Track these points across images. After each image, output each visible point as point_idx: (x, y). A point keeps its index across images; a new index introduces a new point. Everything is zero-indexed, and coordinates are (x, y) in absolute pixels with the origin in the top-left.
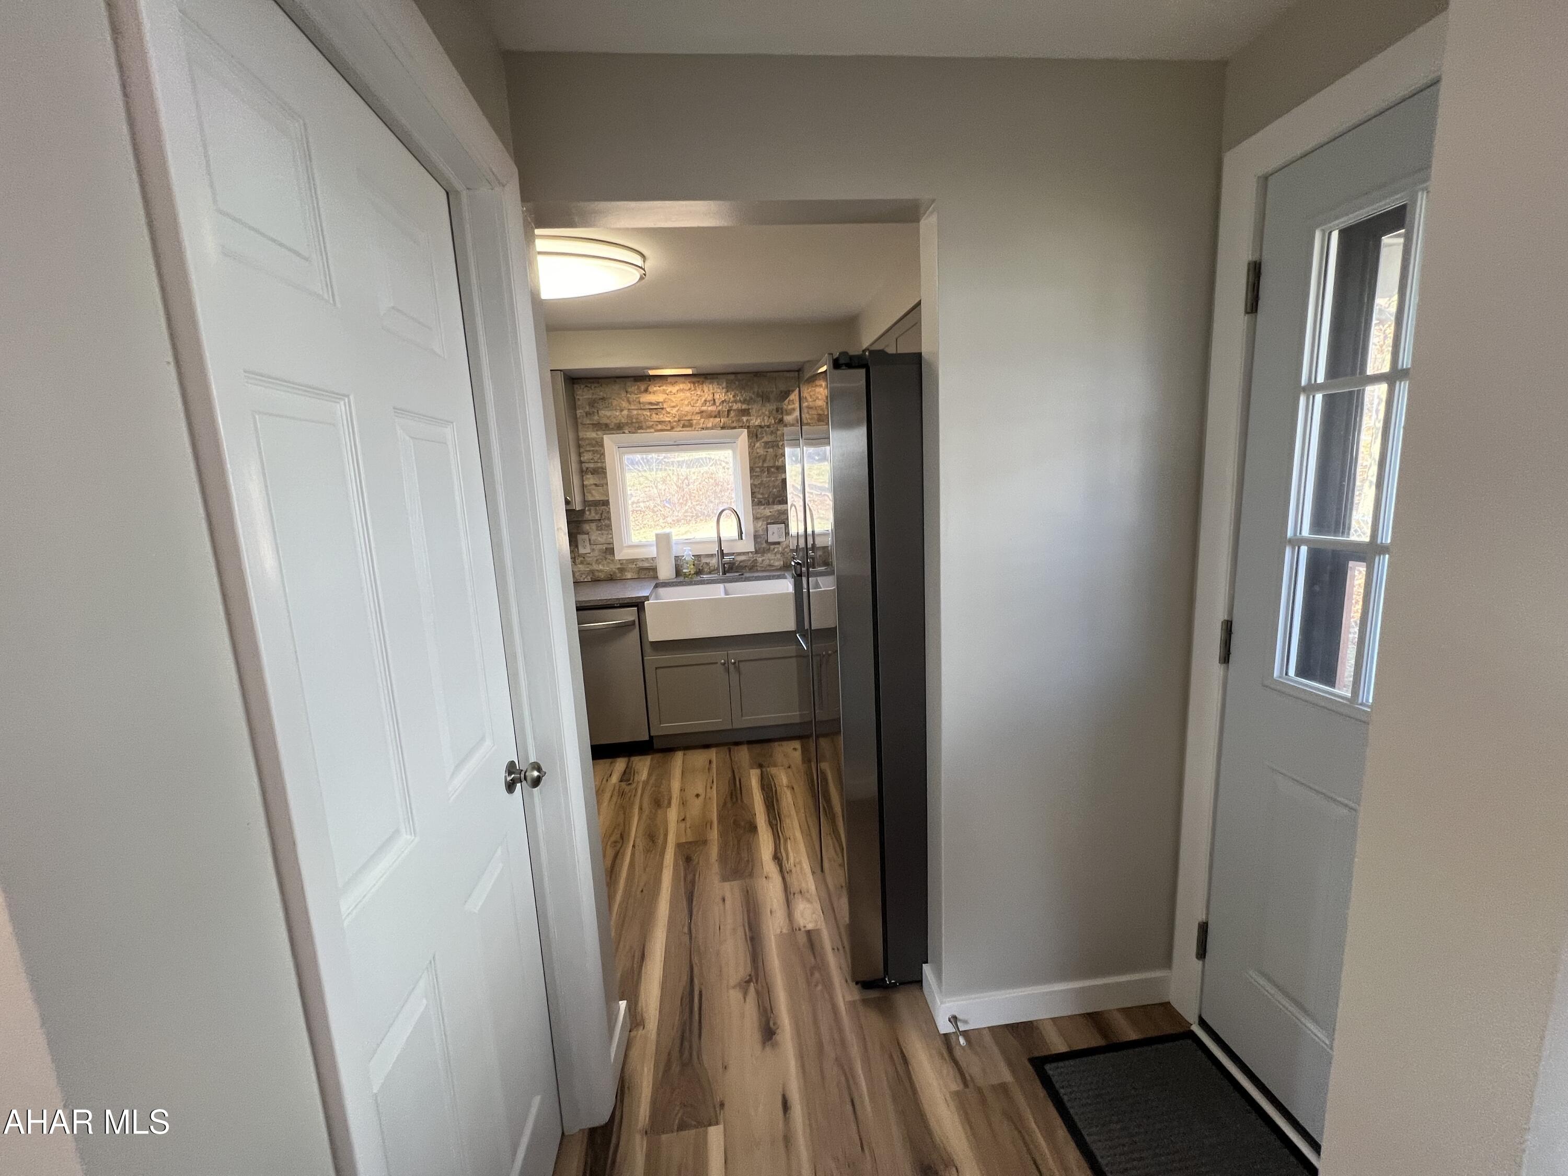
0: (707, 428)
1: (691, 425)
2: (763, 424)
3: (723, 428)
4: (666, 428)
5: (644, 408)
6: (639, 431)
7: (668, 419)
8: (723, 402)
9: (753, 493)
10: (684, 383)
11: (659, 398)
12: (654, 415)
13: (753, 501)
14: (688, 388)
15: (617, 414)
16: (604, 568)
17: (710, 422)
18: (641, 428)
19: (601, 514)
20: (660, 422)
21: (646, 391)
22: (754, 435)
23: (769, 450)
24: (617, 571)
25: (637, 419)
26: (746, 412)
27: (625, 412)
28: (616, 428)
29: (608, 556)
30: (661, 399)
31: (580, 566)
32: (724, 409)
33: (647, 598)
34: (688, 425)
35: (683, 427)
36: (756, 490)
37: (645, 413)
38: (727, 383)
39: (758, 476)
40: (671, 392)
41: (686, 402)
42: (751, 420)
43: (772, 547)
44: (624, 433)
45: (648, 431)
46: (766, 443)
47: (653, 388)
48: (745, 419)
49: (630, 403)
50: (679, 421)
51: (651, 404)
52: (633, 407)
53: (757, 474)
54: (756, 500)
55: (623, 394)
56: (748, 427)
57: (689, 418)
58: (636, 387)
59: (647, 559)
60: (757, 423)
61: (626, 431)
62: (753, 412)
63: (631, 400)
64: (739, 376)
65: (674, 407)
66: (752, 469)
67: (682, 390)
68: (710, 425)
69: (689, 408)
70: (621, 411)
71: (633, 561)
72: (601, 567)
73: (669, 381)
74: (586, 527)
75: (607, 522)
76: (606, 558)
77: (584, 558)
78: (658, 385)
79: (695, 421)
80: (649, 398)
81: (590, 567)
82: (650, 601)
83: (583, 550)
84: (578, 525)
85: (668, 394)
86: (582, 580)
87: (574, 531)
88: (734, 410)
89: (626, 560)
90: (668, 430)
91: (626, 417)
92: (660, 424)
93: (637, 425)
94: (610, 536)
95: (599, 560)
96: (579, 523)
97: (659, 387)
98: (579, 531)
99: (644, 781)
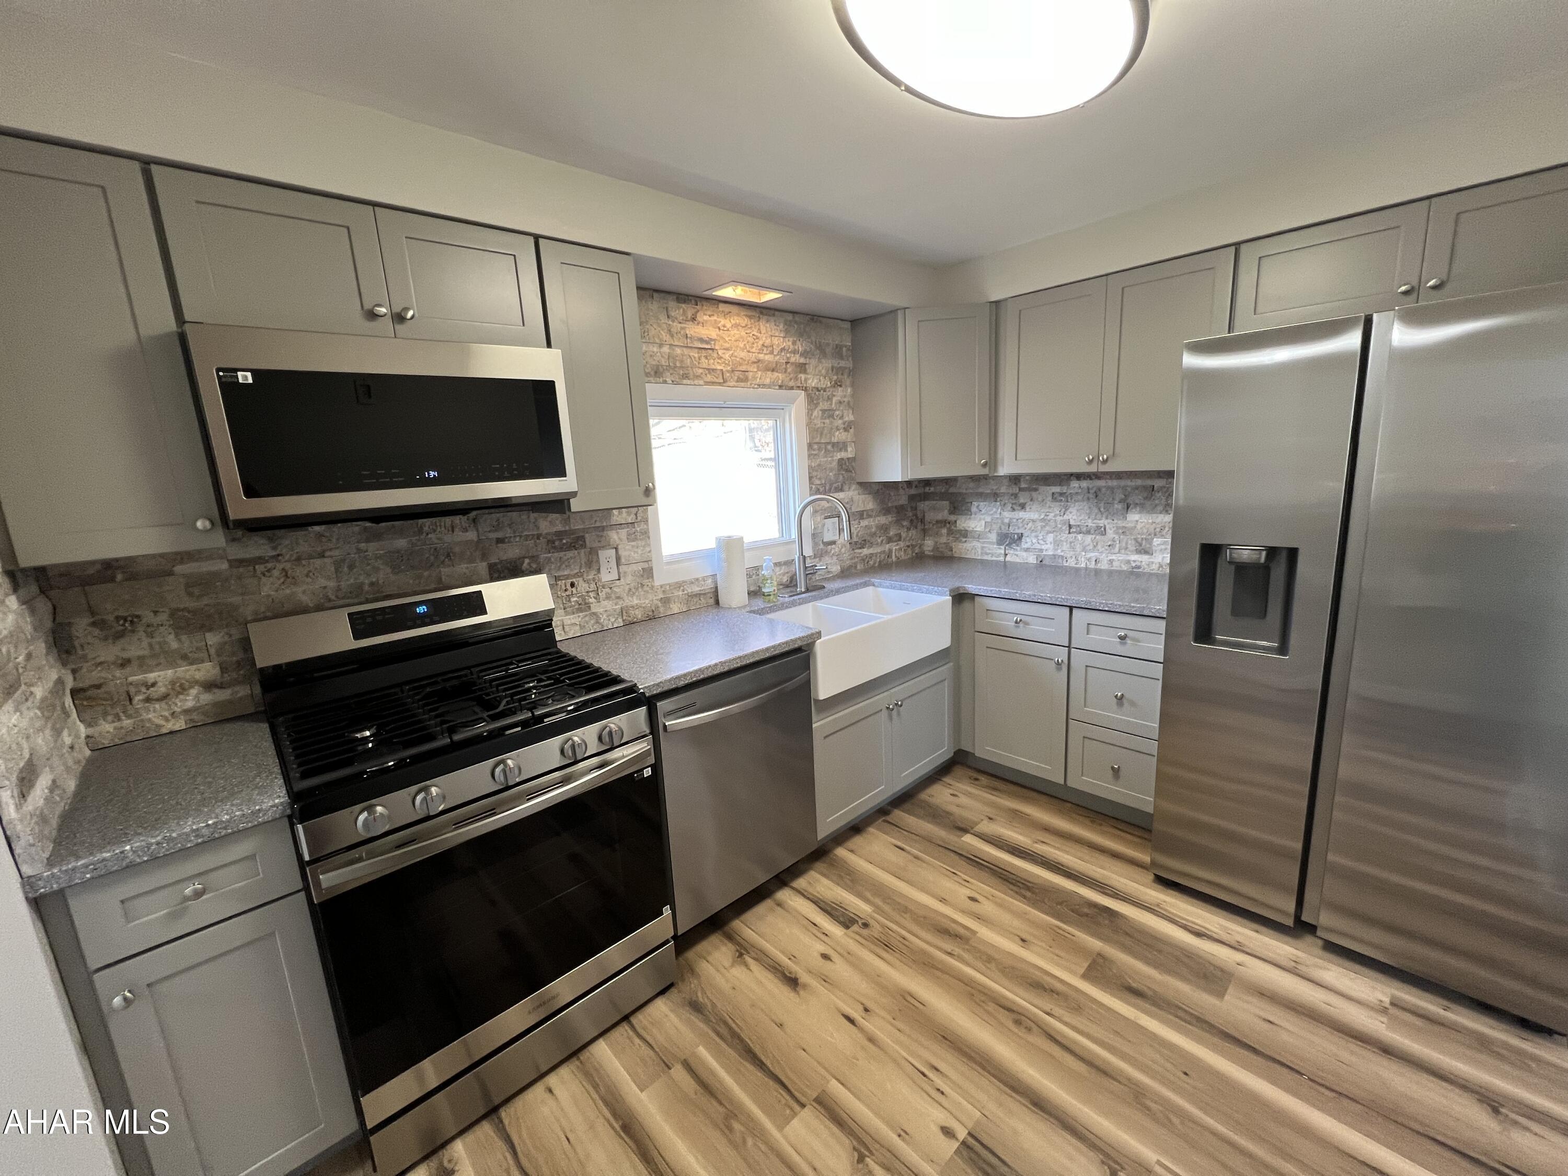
0: (764, 386)
1: (746, 380)
2: (819, 386)
3: (781, 387)
4: (716, 380)
5: (692, 345)
6: (685, 382)
7: (719, 367)
8: (783, 349)
9: (810, 478)
10: (738, 315)
11: (713, 333)
12: (703, 360)
13: (811, 488)
14: (743, 325)
15: (655, 349)
16: (640, 602)
17: (769, 378)
18: (685, 376)
19: (636, 515)
20: (711, 371)
21: (694, 319)
22: (812, 401)
23: (825, 421)
24: (660, 605)
25: (682, 361)
26: (802, 368)
27: (666, 349)
28: (652, 373)
29: (646, 582)
30: (714, 336)
31: (606, 603)
32: (781, 361)
33: (819, 635)
34: (743, 379)
35: (737, 381)
36: (814, 474)
37: (691, 354)
38: (785, 324)
39: (816, 455)
40: (724, 326)
41: (741, 345)
42: (809, 379)
43: (829, 547)
44: (665, 382)
45: (696, 382)
46: (824, 411)
47: (703, 317)
48: (803, 376)
49: (672, 336)
50: (733, 371)
51: (701, 340)
52: (676, 343)
53: (815, 452)
54: (814, 487)
55: (663, 319)
56: (806, 389)
57: (744, 368)
58: (681, 310)
60: (813, 384)
61: (669, 380)
62: (810, 369)
63: (674, 330)
64: (797, 318)
65: (727, 349)
66: (810, 446)
67: (736, 326)
68: (768, 381)
69: (743, 354)
70: (661, 346)
71: (679, 585)
72: (635, 601)
73: (721, 309)
74: (613, 536)
75: (643, 526)
76: (642, 585)
77: (611, 588)
78: (709, 313)
79: (751, 374)
80: (697, 330)
81: (621, 602)
82: (822, 639)
83: (607, 575)
84: (601, 534)
85: (719, 329)
86: (610, 627)
87: (596, 545)
88: (792, 364)
89: (670, 585)
90: (720, 384)
91: (667, 357)
92: (710, 373)
93: (681, 372)
94: (648, 549)
95: (634, 590)
96: (603, 530)
97: (710, 316)
98: (603, 544)
99: (874, 911)
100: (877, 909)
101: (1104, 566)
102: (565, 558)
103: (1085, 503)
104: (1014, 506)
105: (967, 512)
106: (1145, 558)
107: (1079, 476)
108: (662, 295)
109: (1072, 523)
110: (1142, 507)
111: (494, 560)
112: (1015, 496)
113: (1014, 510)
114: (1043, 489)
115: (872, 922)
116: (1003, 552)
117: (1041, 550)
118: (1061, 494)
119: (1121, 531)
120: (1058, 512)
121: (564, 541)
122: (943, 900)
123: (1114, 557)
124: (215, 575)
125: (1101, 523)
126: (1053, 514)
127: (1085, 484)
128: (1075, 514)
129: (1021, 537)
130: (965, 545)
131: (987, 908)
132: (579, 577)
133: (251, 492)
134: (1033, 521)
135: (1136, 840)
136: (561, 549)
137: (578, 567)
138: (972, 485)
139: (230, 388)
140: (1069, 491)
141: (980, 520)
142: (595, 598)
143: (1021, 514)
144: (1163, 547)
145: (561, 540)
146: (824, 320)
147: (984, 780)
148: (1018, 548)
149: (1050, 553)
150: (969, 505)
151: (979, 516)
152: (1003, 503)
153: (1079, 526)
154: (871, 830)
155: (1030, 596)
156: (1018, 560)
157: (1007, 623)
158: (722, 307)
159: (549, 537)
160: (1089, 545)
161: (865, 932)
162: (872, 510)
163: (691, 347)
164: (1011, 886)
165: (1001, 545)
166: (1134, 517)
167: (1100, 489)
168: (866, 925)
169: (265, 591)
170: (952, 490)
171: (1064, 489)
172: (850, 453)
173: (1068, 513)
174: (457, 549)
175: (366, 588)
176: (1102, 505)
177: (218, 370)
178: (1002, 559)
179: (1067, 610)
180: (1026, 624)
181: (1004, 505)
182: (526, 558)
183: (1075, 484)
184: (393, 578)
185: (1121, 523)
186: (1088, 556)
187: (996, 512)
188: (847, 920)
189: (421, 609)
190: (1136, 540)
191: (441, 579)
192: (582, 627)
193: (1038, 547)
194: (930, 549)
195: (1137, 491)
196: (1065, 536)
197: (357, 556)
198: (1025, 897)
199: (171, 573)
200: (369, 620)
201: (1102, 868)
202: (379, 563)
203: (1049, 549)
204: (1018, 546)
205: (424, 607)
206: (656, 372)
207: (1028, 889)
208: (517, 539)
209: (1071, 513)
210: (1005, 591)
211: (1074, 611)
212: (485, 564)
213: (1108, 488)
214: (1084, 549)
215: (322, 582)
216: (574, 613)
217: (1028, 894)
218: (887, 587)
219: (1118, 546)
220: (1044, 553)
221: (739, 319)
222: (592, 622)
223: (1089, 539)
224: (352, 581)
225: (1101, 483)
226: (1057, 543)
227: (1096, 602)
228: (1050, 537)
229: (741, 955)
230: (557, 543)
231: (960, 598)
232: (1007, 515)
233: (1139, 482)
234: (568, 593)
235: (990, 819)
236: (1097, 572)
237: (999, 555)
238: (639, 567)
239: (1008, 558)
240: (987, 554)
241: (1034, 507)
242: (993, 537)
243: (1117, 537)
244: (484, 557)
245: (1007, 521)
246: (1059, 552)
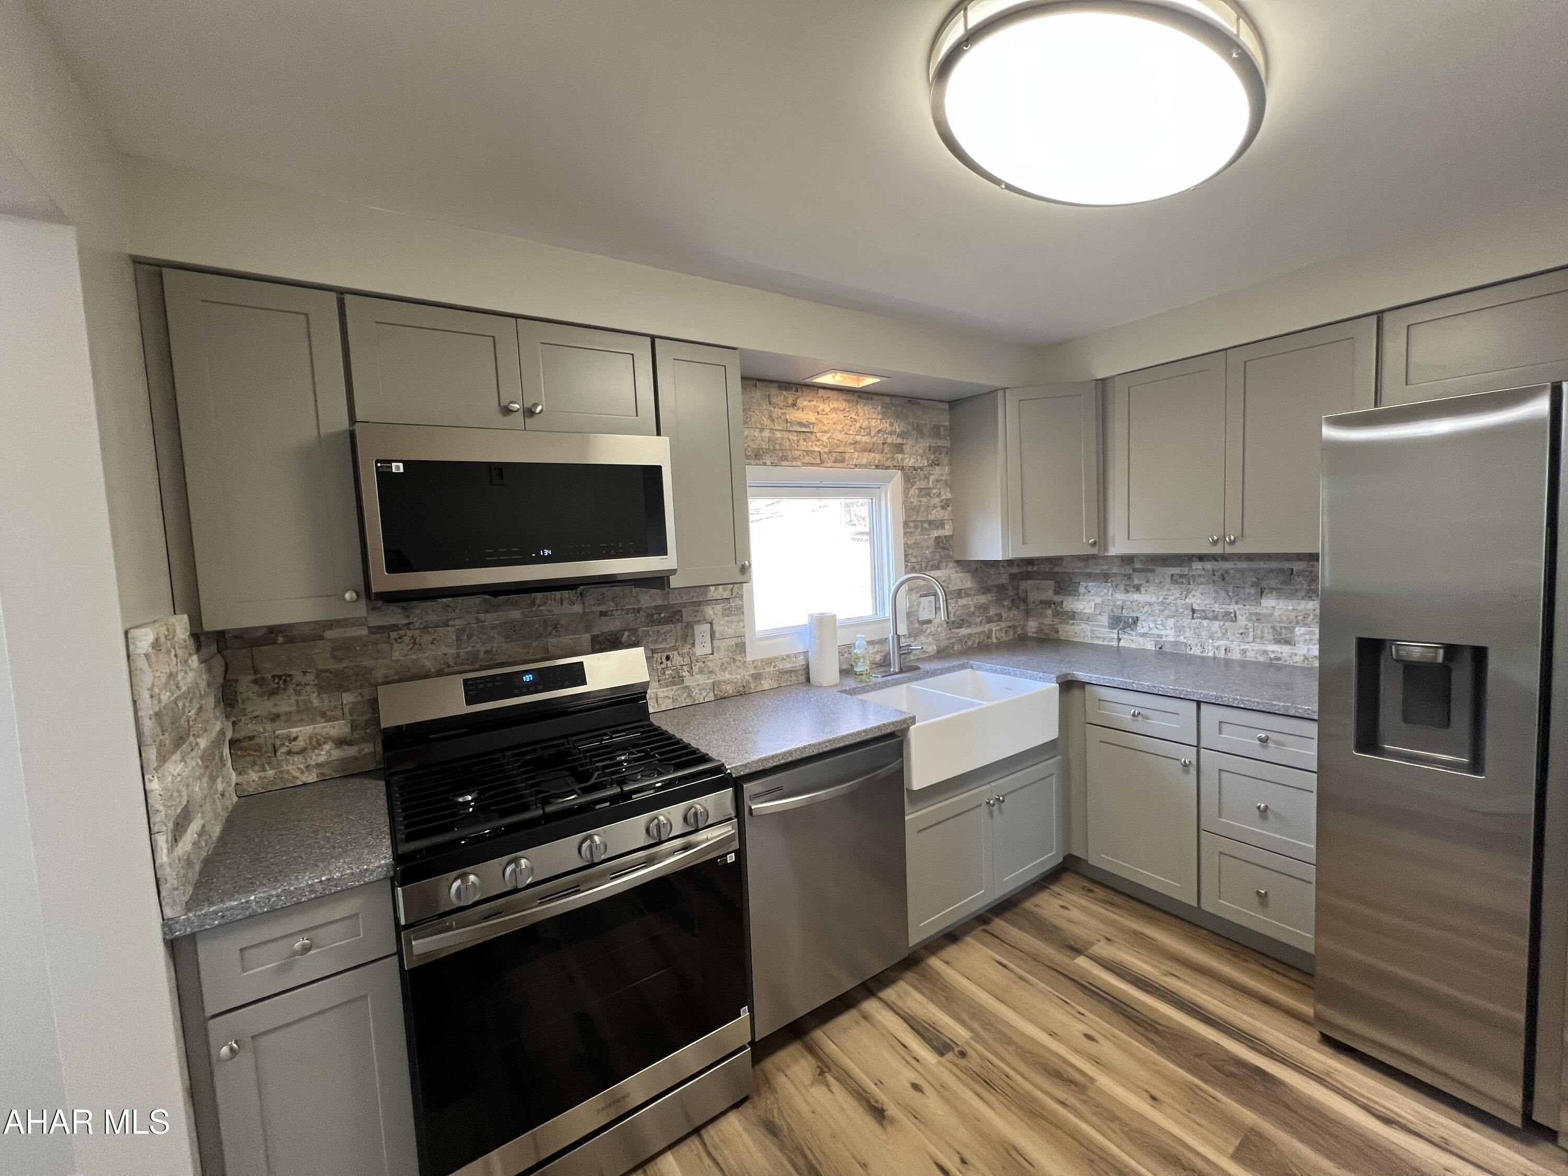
0: (861, 466)
1: (843, 461)
2: (916, 465)
3: (877, 467)
4: (813, 461)
5: (791, 429)
6: (783, 463)
7: (817, 449)
8: (879, 431)
9: (906, 556)
10: (837, 400)
11: (812, 417)
12: (801, 442)
13: (906, 566)
14: (842, 409)
15: (756, 434)
16: (732, 677)
17: (865, 458)
18: (785, 458)
19: (731, 590)
20: (809, 452)
21: (794, 405)
22: (908, 480)
23: (922, 499)
24: (751, 680)
25: (781, 444)
26: (899, 448)
27: (766, 434)
28: (753, 456)
29: (738, 657)
30: (813, 419)
31: (698, 677)
32: (879, 442)
33: (913, 720)
34: (840, 460)
35: (834, 462)
36: (910, 551)
37: (791, 437)
38: (883, 407)
39: (912, 533)
40: (823, 411)
41: (839, 428)
42: (905, 458)
43: (925, 626)
44: (765, 464)
45: (794, 463)
46: (921, 489)
47: (802, 402)
48: (900, 456)
49: (773, 421)
50: (830, 452)
51: (801, 424)
52: (777, 427)
53: (911, 530)
54: (909, 564)
55: (765, 405)
56: (902, 469)
57: (841, 449)
58: (782, 397)
59: (788, 656)
60: (910, 464)
61: (768, 462)
62: (907, 449)
63: (775, 415)
64: (895, 400)
65: (825, 432)
66: (906, 524)
67: (834, 410)
68: (864, 461)
69: (840, 436)
70: (762, 430)
71: (770, 662)
72: (727, 676)
74: (709, 611)
75: (739, 602)
76: (735, 660)
77: (704, 662)
78: (809, 398)
79: (848, 455)
80: (796, 415)
81: (713, 676)
82: (917, 725)
83: (701, 649)
84: (697, 608)
85: (818, 414)
86: (702, 701)
87: (691, 619)
88: (889, 444)
89: (762, 661)
90: (817, 465)
91: (767, 440)
92: (808, 455)
93: (781, 454)
94: (741, 624)
95: (726, 665)
96: (699, 605)
97: (809, 401)
98: (698, 618)
99: (971, 1038)
100: (977, 1037)
101: (1236, 655)
102: (663, 631)
103: (1210, 586)
104: (1128, 588)
105: (1075, 593)
106: (1286, 650)
107: (1202, 558)
108: (765, 384)
109: (1195, 607)
110: (1279, 592)
111: (596, 631)
112: (1129, 577)
113: (1127, 592)
114: (1160, 570)
115: (970, 1052)
116: (1116, 636)
117: (1160, 636)
118: (1182, 576)
119: (1254, 618)
120: (1178, 595)
121: (662, 615)
122: (1052, 1034)
123: (1247, 646)
124: (355, 639)
125: (1232, 608)
126: (1173, 597)
127: (1209, 565)
128: (1199, 598)
129: (1136, 621)
130: (1073, 627)
131: (1106, 1049)
132: (675, 650)
133: (391, 568)
134: (1150, 604)
135: (1295, 985)
136: (659, 623)
137: (674, 641)
138: (1079, 564)
139: (385, 477)
140: (1191, 573)
141: (1089, 601)
142: (688, 671)
143: (1136, 596)
144: (1308, 637)
145: (659, 614)
146: (922, 402)
147: (1100, 892)
148: (1134, 633)
149: (1172, 639)
150: (1077, 585)
151: (1087, 598)
152: (1114, 584)
153: (1204, 611)
154: (968, 939)
155: (1148, 686)
156: (1133, 646)
157: (1124, 717)
158: (821, 393)
159: (649, 612)
160: (1217, 632)
161: (961, 1062)
162: (970, 589)
163: (791, 431)
164: (1137, 1027)
165: (1114, 629)
166: (1269, 603)
167: (1227, 572)
168: (963, 1054)
169: (396, 655)
170: (1057, 569)
171: (1185, 571)
172: (947, 531)
173: (1190, 596)
174: (563, 622)
175: (481, 655)
176: (1231, 588)
177: (377, 462)
178: (1115, 644)
179: (1194, 705)
180: (1146, 717)
181: (1116, 586)
182: (626, 630)
183: (1197, 565)
184: (505, 646)
185: (1253, 609)
186: (1216, 644)
187: (1107, 594)
188: (942, 1047)
189: (528, 678)
190: (1273, 628)
191: (547, 649)
192: (674, 700)
193: (1157, 632)
194: (1034, 630)
195: (1271, 575)
196: (1187, 621)
197: (476, 625)
198: (1153, 1042)
199: (321, 638)
200: (481, 686)
201: (1250, 1015)
202: (494, 633)
203: (1169, 635)
204: (1133, 630)
205: (531, 676)
206: (756, 455)
207: (1157, 1032)
208: (619, 612)
209: (1193, 596)
210: (1119, 680)
211: (1203, 706)
212: (588, 636)
213: (1237, 570)
214: (1211, 637)
215: (445, 649)
216: (667, 686)
217: (1157, 1039)
218: (987, 671)
219: (1251, 634)
220: (1164, 639)
221: (839, 403)
222: (685, 695)
223: (1216, 625)
224: (469, 649)
225: (1229, 565)
226: (1179, 629)
227: (1228, 696)
228: (1171, 622)
229: (822, 1073)
230: (655, 617)
231: (1068, 686)
232: (1120, 597)
233: (1274, 565)
234: (663, 666)
235: (1108, 940)
236: (1228, 662)
237: (1112, 640)
238: (733, 642)
239: (1122, 644)
240: (1098, 638)
241: (1151, 589)
242: (1105, 620)
243: (1250, 625)
244: (588, 628)
245: (1119, 603)
246: (1182, 639)
